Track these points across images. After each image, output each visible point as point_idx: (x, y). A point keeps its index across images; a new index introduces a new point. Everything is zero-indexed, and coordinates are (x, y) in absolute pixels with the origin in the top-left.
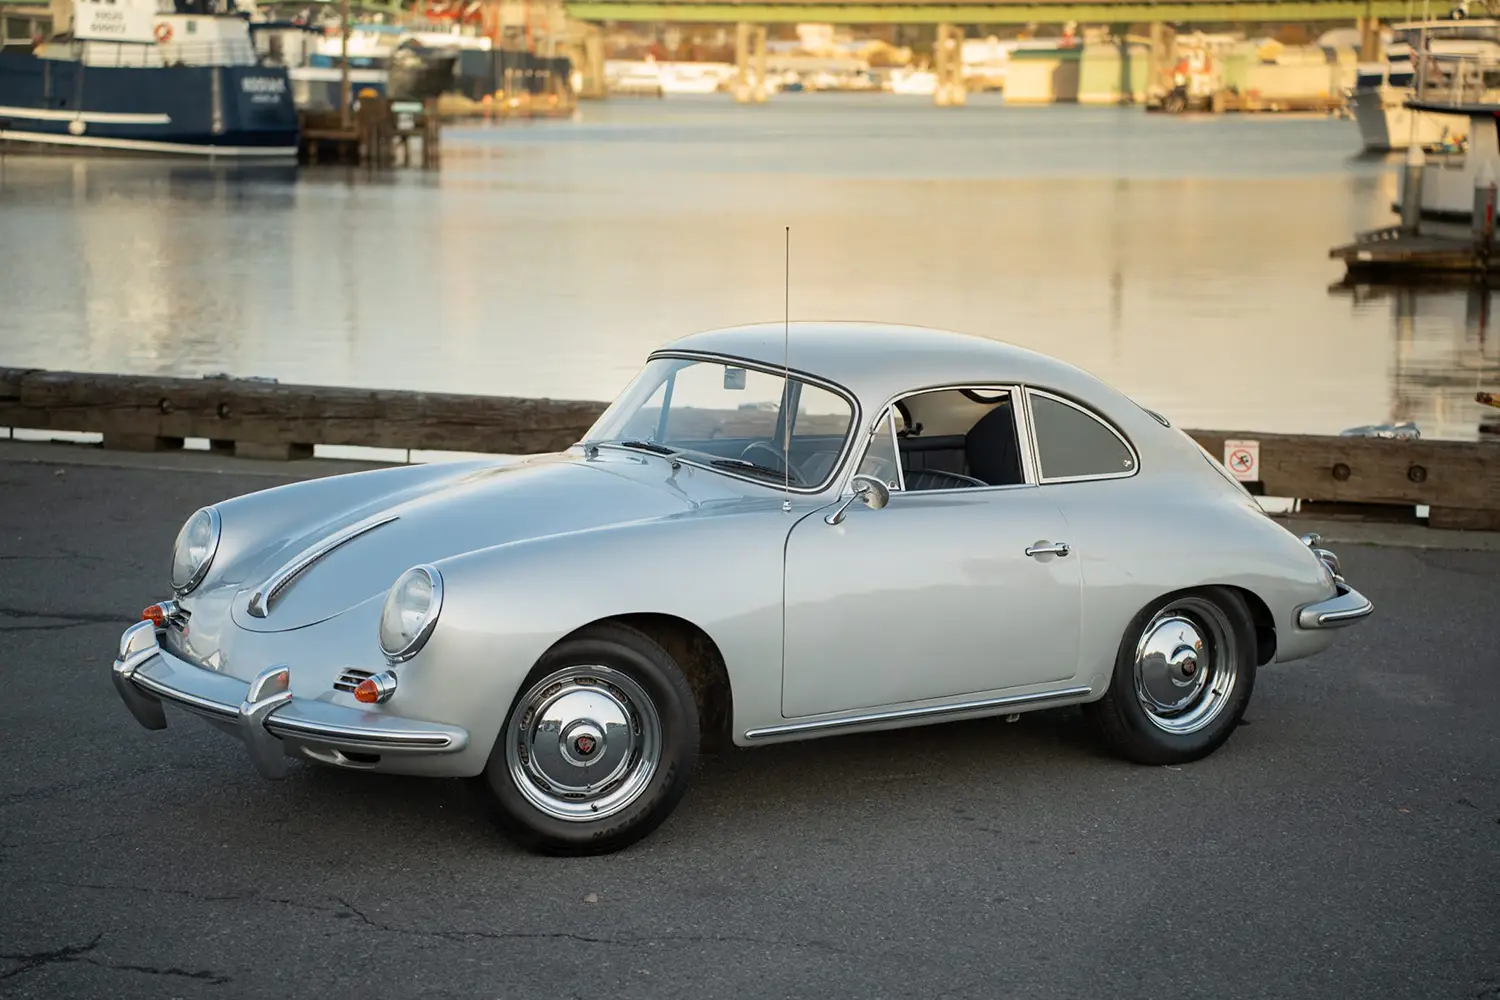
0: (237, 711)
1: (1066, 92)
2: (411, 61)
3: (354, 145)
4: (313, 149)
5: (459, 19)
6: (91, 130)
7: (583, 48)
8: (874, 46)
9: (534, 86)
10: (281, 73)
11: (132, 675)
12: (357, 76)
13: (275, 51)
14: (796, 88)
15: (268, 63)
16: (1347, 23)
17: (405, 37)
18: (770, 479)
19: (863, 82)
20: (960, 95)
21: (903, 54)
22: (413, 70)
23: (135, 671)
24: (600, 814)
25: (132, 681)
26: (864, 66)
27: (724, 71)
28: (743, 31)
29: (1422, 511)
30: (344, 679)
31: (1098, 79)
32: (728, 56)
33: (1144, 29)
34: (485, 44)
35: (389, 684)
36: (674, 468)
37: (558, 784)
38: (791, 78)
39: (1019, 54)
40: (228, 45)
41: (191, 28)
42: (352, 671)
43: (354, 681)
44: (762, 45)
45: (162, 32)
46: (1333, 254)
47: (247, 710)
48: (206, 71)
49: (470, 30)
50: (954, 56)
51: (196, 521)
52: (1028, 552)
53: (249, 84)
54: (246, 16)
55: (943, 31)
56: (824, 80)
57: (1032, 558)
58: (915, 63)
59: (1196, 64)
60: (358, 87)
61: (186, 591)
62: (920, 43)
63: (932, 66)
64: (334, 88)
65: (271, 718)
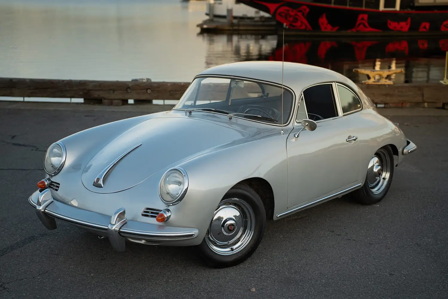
0: (107, 228)
11: (44, 211)
18: (268, 122)
23: (45, 209)
24: (235, 252)
25: (44, 213)
30: (145, 212)
35: (168, 214)
36: (230, 119)
37: (219, 242)
42: (148, 209)
43: (150, 212)
47: (112, 228)
51: (52, 148)
52: (347, 140)
57: (348, 142)
61: (53, 174)
65: (121, 230)
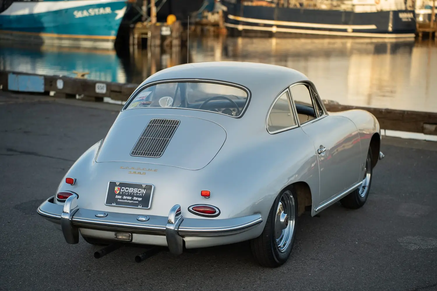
3: (434, 33)
4: (420, 35)
6: (354, 31)
10: (413, 12)
13: (413, 5)
15: (410, 9)
40: (397, 4)
48: (388, 13)
53: (401, 15)
64: (429, 16)
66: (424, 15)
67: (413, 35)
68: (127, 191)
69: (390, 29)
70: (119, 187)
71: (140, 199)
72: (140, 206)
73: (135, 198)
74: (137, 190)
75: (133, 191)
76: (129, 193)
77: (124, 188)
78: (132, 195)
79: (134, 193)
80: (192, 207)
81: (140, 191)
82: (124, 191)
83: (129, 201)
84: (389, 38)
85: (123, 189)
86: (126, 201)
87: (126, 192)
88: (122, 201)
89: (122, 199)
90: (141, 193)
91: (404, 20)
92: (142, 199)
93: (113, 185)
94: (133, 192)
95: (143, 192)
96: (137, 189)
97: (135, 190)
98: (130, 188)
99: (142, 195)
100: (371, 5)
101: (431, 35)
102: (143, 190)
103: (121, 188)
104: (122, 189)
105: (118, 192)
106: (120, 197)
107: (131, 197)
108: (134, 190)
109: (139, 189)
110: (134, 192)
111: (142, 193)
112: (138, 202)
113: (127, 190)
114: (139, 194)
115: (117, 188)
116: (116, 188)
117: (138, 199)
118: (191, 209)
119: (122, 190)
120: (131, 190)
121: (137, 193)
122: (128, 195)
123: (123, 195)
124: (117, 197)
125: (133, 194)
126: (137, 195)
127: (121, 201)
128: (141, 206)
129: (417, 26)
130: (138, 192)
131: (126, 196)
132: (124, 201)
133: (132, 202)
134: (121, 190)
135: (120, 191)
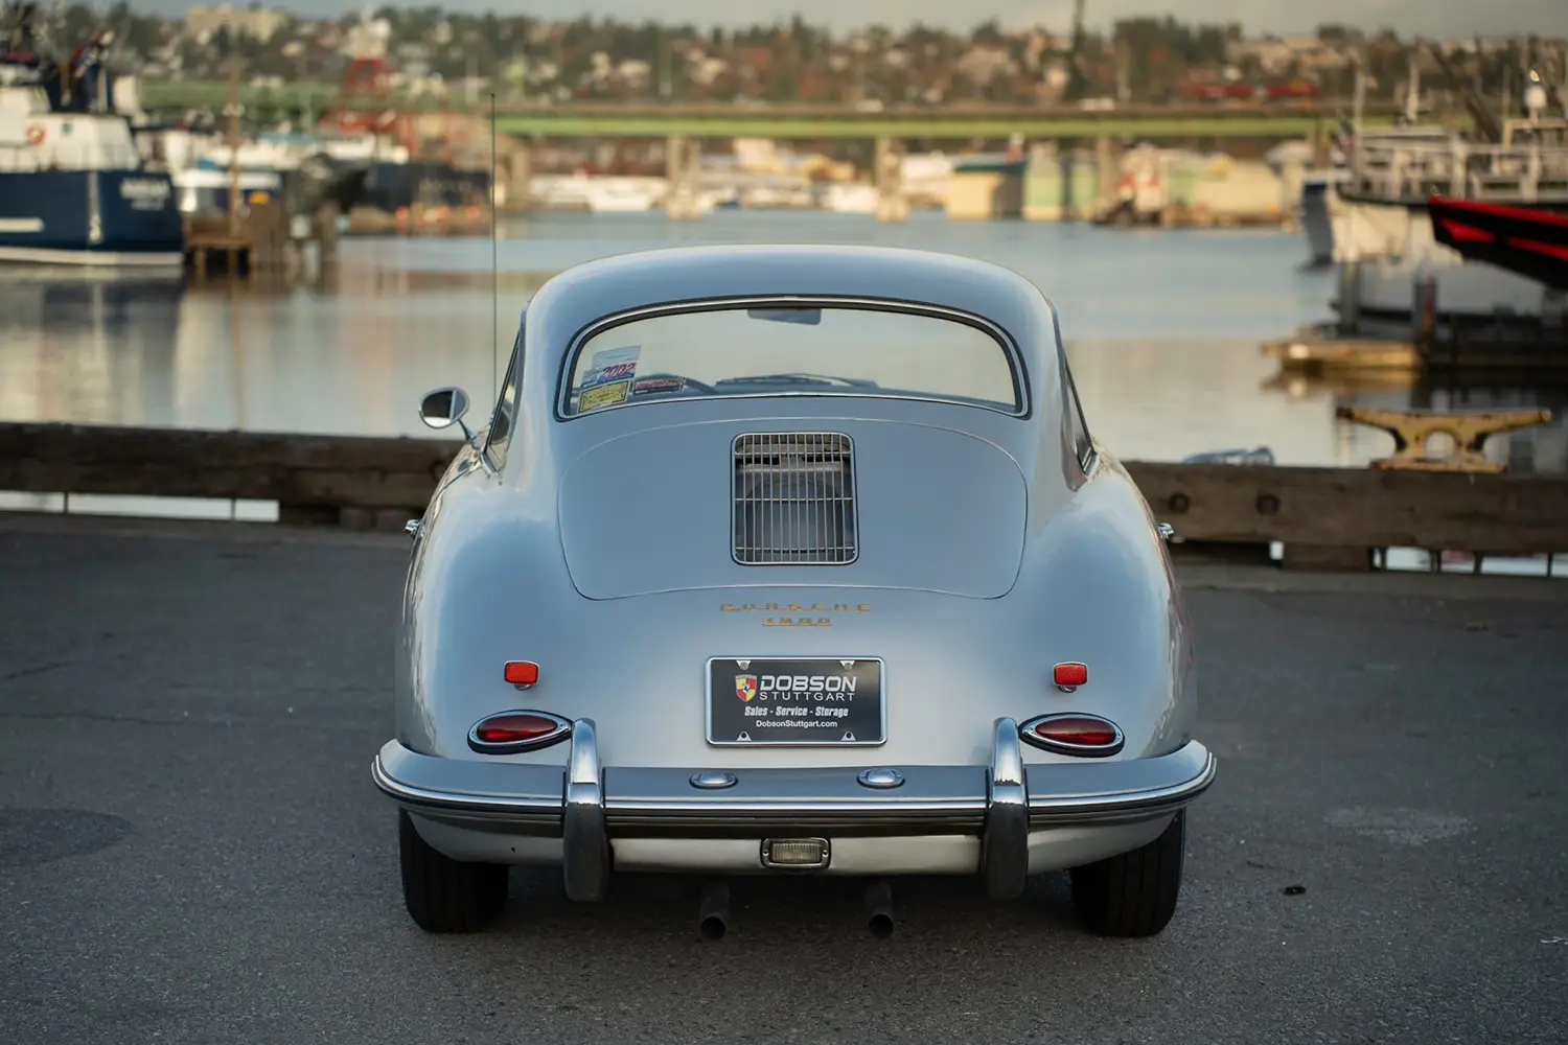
1: (1009, 204)
2: (320, 173)
3: (243, 254)
4: (200, 257)
5: (375, 129)
7: (507, 162)
8: (814, 161)
9: (452, 199)
10: (164, 177)
12: (247, 181)
13: (158, 153)
14: (732, 205)
15: (151, 167)
16: (1298, 137)
17: (313, 149)
19: (802, 198)
20: (901, 210)
21: (843, 171)
22: (322, 183)
26: (804, 181)
27: (657, 187)
28: (675, 145)
29: (1277, 550)
31: (1042, 193)
32: (659, 171)
33: (1089, 143)
34: (400, 155)
38: (728, 194)
39: (963, 170)
40: (107, 148)
41: (67, 129)
44: (695, 160)
45: (36, 134)
46: (1265, 349)
48: (81, 176)
49: (385, 141)
50: (894, 173)
53: (130, 189)
54: (128, 118)
55: (883, 146)
56: (762, 196)
58: (857, 178)
59: (1143, 178)
60: (248, 193)
62: (861, 159)
63: (874, 181)
64: (221, 196)
66: (201, 192)
67: (173, 259)
68: (787, 688)
69: (95, 234)
70: (750, 676)
71: (842, 713)
72: (849, 736)
73: (820, 711)
74: (824, 682)
75: (810, 685)
76: (793, 696)
77: (772, 678)
78: (807, 701)
79: (814, 692)
80: (1034, 726)
81: (834, 684)
82: (775, 690)
83: (800, 723)
84: (97, 267)
85: (768, 683)
86: (789, 724)
87: (781, 692)
88: (774, 724)
89: (771, 717)
90: (840, 691)
91: (140, 205)
92: (847, 710)
93: (724, 671)
94: (808, 690)
95: (846, 685)
96: (822, 678)
97: (817, 683)
98: (796, 678)
99: (846, 697)
100: (17, 147)
101: (233, 261)
102: (845, 679)
103: (759, 680)
104: (763, 683)
105: (750, 695)
106: (763, 711)
107: (805, 710)
108: (812, 683)
109: (830, 678)
110: (811, 689)
111: (843, 690)
112: (835, 724)
113: (785, 683)
114: (834, 693)
115: (744, 681)
116: (741, 682)
117: (835, 714)
118: (1030, 731)
119: (765, 685)
120: (799, 683)
121: (825, 692)
122: (792, 703)
123: (772, 702)
124: (749, 711)
125: (811, 697)
126: (825, 698)
127: (768, 724)
128: (852, 738)
129: (187, 227)
130: (828, 689)
131: (785, 705)
132: (781, 724)
133: (812, 724)
134: (759, 686)
135: (758, 691)
